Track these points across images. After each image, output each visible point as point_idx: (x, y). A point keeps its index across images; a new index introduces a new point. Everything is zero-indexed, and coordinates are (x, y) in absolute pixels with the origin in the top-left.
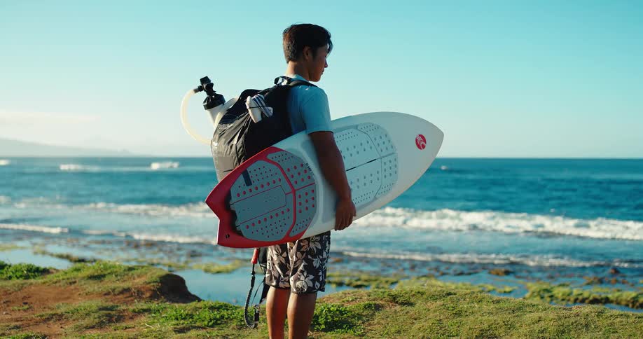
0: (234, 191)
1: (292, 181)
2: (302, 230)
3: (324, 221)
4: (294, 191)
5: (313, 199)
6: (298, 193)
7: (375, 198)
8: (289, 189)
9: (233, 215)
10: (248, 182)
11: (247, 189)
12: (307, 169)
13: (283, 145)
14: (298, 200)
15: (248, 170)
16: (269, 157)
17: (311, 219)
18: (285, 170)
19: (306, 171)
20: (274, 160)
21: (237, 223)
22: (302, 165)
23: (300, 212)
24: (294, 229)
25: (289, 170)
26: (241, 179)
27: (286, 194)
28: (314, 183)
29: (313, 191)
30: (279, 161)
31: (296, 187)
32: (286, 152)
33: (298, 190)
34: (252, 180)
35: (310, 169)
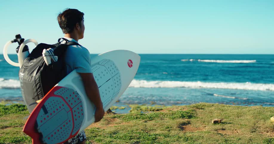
0: (39, 120)
1: (70, 103)
2: (78, 130)
3: (89, 120)
4: (71, 109)
5: (82, 110)
6: (73, 110)
7: (112, 100)
8: (69, 109)
9: (40, 135)
10: (46, 112)
11: (46, 116)
12: (77, 95)
13: (62, 83)
14: (74, 114)
15: (45, 104)
16: (55, 93)
17: (82, 122)
18: (65, 99)
19: (76, 96)
20: (59, 94)
22: (74, 93)
23: (76, 120)
24: (74, 130)
25: (67, 98)
26: (42, 110)
27: (68, 112)
28: (81, 102)
29: (81, 106)
30: (61, 94)
31: (72, 107)
32: (64, 88)
33: (73, 108)
34: (48, 110)
35: (78, 94)
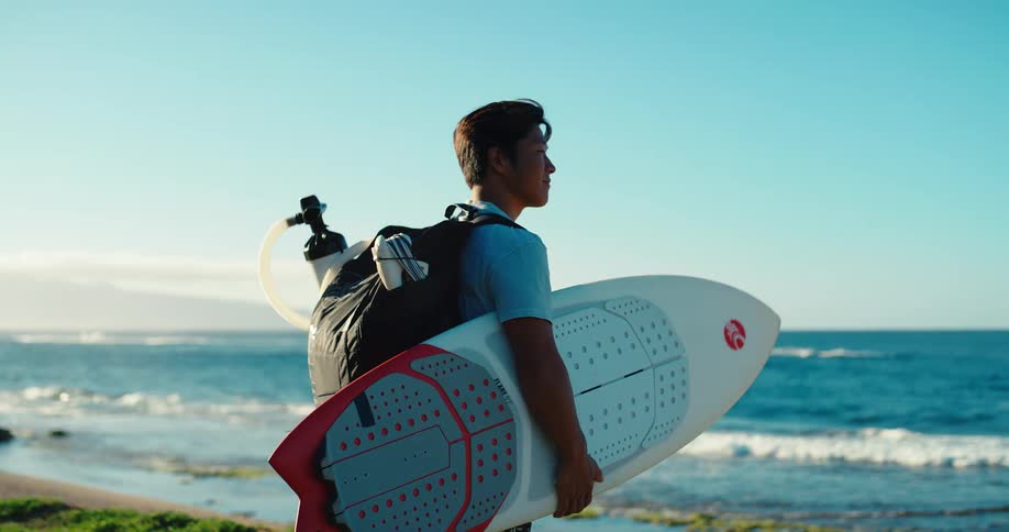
0: (333, 438)
1: (464, 415)
3: (532, 496)
4: (467, 437)
5: (509, 451)
6: (475, 441)
7: (641, 449)
8: (458, 434)
9: (330, 491)
10: (367, 418)
11: (363, 433)
12: (498, 393)
13: (447, 341)
14: (475, 454)
15: (368, 393)
16: (415, 365)
17: (504, 495)
18: (451, 395)
19: (494, 395)
20: (430, 373)
21: (336, 508)
22: (486, 383)
23: (481, 479)
24: (467, 516)
25: (457, 393)
26: (351, 413)
27: (450, 444)
28: (512, 420)
29: (509, 436)
30: (436, 375)
31: (471, 428)
32: (453, 356)
33: (475, 434)
34: (375, 413)
35: (503, 391)
